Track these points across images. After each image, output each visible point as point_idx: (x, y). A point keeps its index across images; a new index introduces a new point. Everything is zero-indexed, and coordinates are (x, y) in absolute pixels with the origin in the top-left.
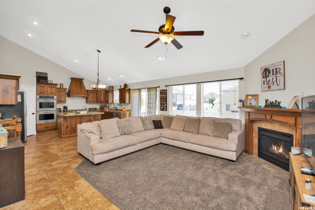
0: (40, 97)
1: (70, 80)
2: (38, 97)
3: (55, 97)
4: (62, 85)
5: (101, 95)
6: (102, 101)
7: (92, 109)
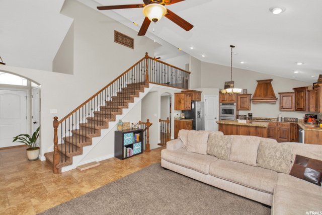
0: (223, 104)
1: (257, 83)
2: (221, 104)
3: (235, 104)
4: (245, 91)
5: (300, 98)
6: (302, 108)
7: (289, 120)
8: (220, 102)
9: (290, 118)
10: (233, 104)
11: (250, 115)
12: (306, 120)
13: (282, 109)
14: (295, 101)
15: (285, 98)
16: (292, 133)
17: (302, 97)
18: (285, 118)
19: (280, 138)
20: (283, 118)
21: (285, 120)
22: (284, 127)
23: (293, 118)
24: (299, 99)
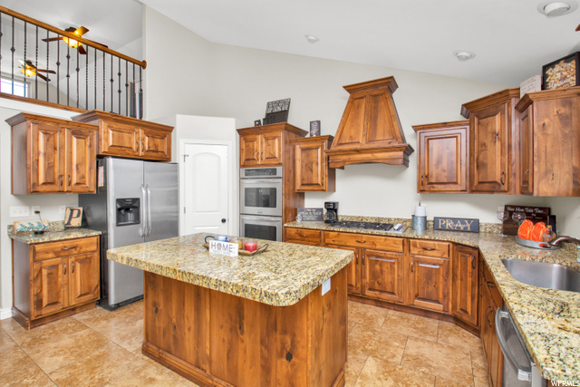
0: (247, 172)
1: (347, 95)
2: (242, 171)
3: (279, 170)
4: (315, 126)
5: (488, 141)
6: (498, 180)
7: (449, 224)
8: (242, 166)
9: (455, 220)
10: (274, 172)
11: (332, 208)
12: (510, 229)
13: (426, 186)
14: (471, 155)
15: (434, 144)
16: (459, 282)
17: (495, 135)
18: (436, 220)
19: (417, 297)
20: (430, 218)
21: (437, 225)
22: (430, 256)
23: (462, 221)
24: (484, 145)
